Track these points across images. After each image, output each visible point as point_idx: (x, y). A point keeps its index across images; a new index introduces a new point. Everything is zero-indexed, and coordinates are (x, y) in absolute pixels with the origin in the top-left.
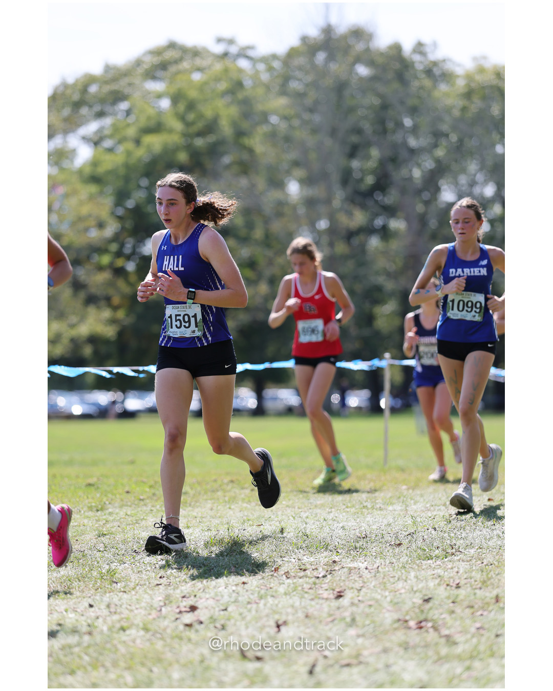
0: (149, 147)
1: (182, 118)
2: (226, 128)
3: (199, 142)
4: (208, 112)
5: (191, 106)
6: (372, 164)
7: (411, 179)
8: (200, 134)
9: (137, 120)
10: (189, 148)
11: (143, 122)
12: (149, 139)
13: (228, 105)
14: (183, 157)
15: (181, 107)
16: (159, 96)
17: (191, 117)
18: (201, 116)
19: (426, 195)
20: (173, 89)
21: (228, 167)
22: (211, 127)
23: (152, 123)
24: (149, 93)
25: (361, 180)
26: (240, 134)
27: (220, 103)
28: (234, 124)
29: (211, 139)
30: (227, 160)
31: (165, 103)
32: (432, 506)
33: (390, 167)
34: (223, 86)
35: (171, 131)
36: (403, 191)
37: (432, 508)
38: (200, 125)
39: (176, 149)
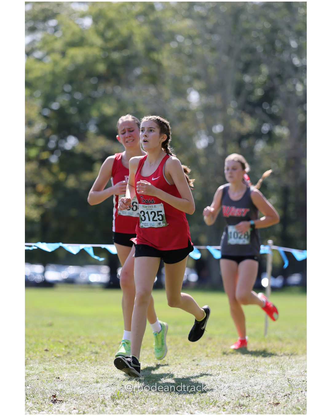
0: (72, 58)
1: (102, 35)
2: (139, 45)
3: (116, 56)
4: (124, 31)
5: (110, 25)
6: (261, 79)
7: (294, 92)
8: (116, 49)
9: (64, 35)
10: (107, 60)
11: (68, 37)
12: (73, 52)
13: (140, 26)
14: (101, 68)
15: (101, 25)
16: (83, 16)
17: (109, 34)
18: (118, 34)
20: (95, 10)
21: (139, 77)
22: (126, 44)
23: (76, 38)
24: (74, 12)
25: (251, 92)
26: (150, 49)
27: (134, 23)
28: (146, 41)
29: (126, 53)
30: (138, 71)
31: (88, 22)
34: (137, 8)
35: (92, 45)
36: (288, 102)
38: (117, 41)
39: (96, 60)
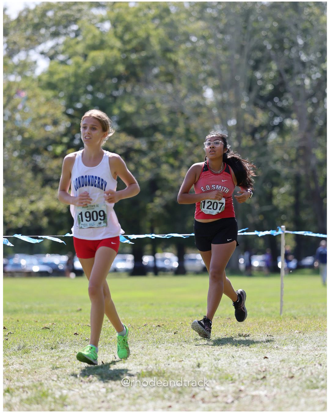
0: (94, 60)
1: (121, 38)
2: (155, 46)
3: (134, 57)
4: (142, 34)
5: (128, 28)
6: (272, 74)
7: (303, 86)
8: (135, 50)
9: (84, 39)
10: (125, 61)
11: (89, 42)
12: (93, 54)
13: (157, 28)
14: (121, 68)
15: (120, 29)
16: (102, 20)
17: (127, 37)
18: (136, 36)
19: (315, 100)
20: (113, 15)
21: (157, 76)
22: (143, 45)
23: (97, 42)
24: (95, 17)
25: (262, 88)
26: (167, 50)
27: (151, 26)
28: (162, 42)
29: (144, 54)
30: (156, 71)
32: (319, 346)
33: (286, 77)
34: (153, 12)
35: (112, 48)
36: (297, 96)
37: (318, 348)
38: (134, 43)
39: (116, 63)
